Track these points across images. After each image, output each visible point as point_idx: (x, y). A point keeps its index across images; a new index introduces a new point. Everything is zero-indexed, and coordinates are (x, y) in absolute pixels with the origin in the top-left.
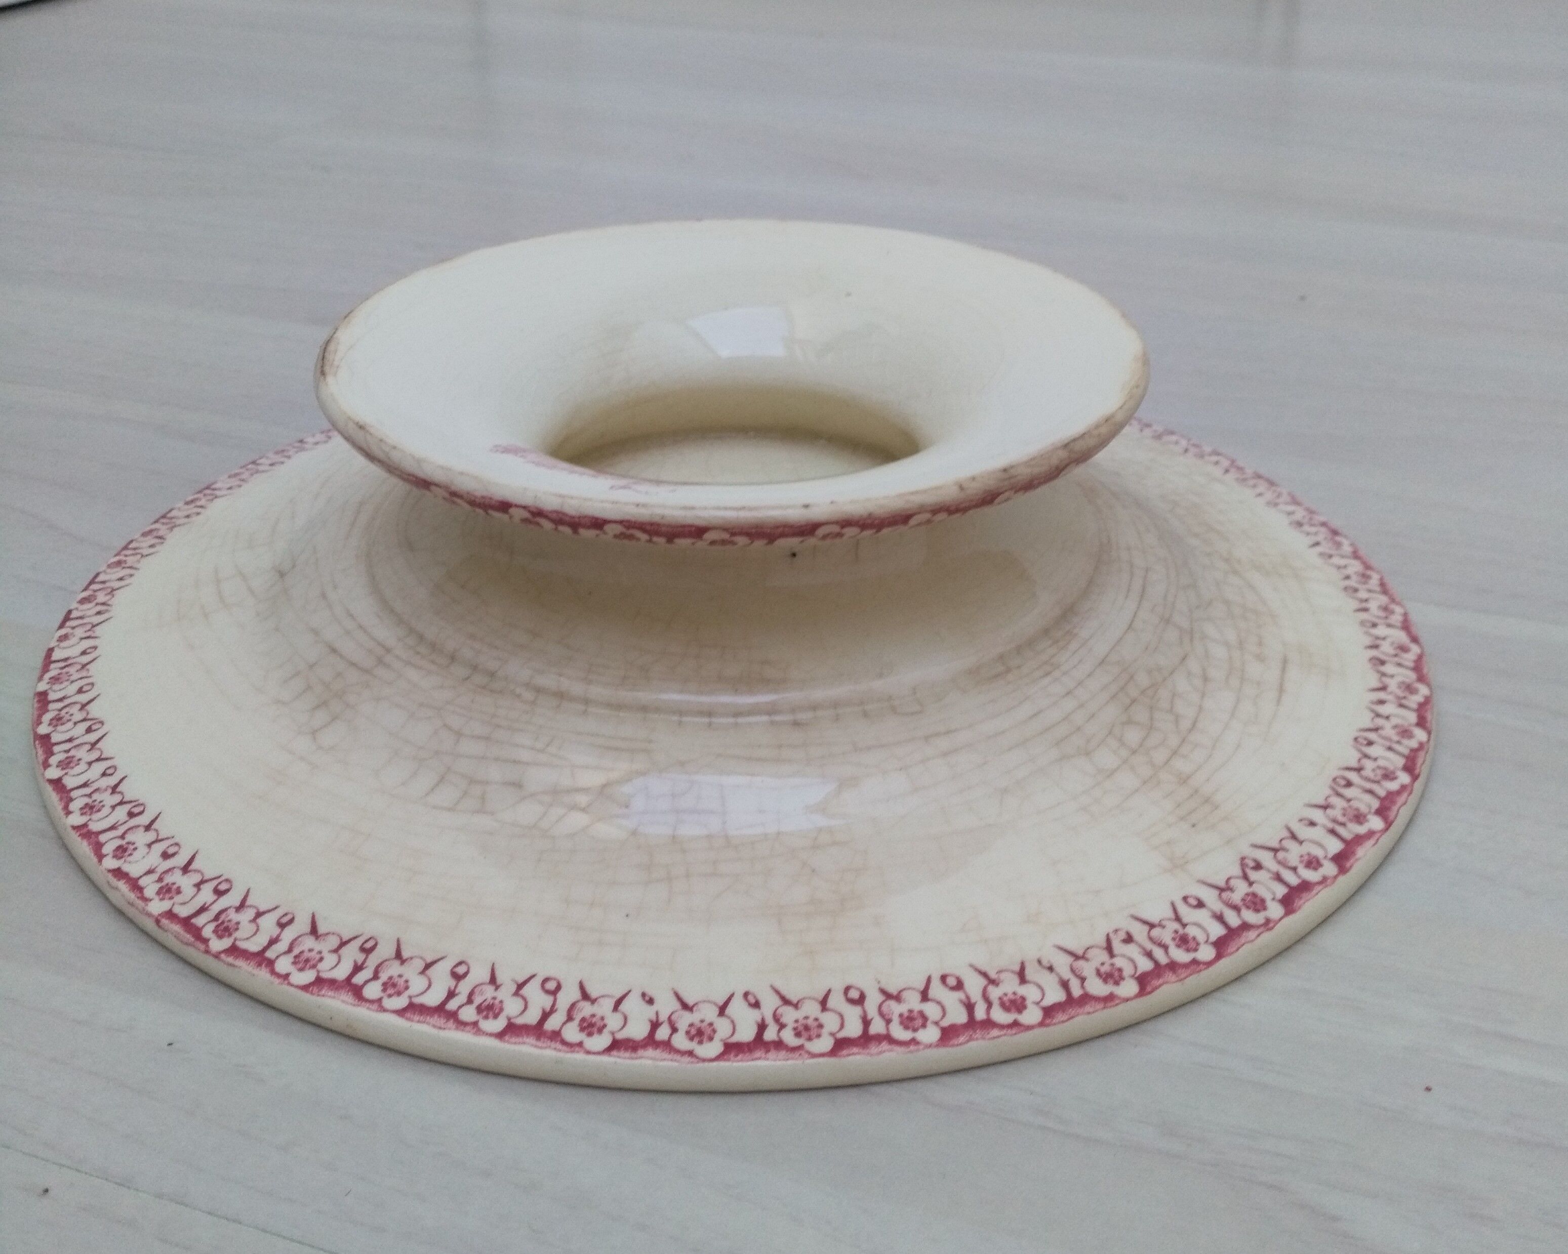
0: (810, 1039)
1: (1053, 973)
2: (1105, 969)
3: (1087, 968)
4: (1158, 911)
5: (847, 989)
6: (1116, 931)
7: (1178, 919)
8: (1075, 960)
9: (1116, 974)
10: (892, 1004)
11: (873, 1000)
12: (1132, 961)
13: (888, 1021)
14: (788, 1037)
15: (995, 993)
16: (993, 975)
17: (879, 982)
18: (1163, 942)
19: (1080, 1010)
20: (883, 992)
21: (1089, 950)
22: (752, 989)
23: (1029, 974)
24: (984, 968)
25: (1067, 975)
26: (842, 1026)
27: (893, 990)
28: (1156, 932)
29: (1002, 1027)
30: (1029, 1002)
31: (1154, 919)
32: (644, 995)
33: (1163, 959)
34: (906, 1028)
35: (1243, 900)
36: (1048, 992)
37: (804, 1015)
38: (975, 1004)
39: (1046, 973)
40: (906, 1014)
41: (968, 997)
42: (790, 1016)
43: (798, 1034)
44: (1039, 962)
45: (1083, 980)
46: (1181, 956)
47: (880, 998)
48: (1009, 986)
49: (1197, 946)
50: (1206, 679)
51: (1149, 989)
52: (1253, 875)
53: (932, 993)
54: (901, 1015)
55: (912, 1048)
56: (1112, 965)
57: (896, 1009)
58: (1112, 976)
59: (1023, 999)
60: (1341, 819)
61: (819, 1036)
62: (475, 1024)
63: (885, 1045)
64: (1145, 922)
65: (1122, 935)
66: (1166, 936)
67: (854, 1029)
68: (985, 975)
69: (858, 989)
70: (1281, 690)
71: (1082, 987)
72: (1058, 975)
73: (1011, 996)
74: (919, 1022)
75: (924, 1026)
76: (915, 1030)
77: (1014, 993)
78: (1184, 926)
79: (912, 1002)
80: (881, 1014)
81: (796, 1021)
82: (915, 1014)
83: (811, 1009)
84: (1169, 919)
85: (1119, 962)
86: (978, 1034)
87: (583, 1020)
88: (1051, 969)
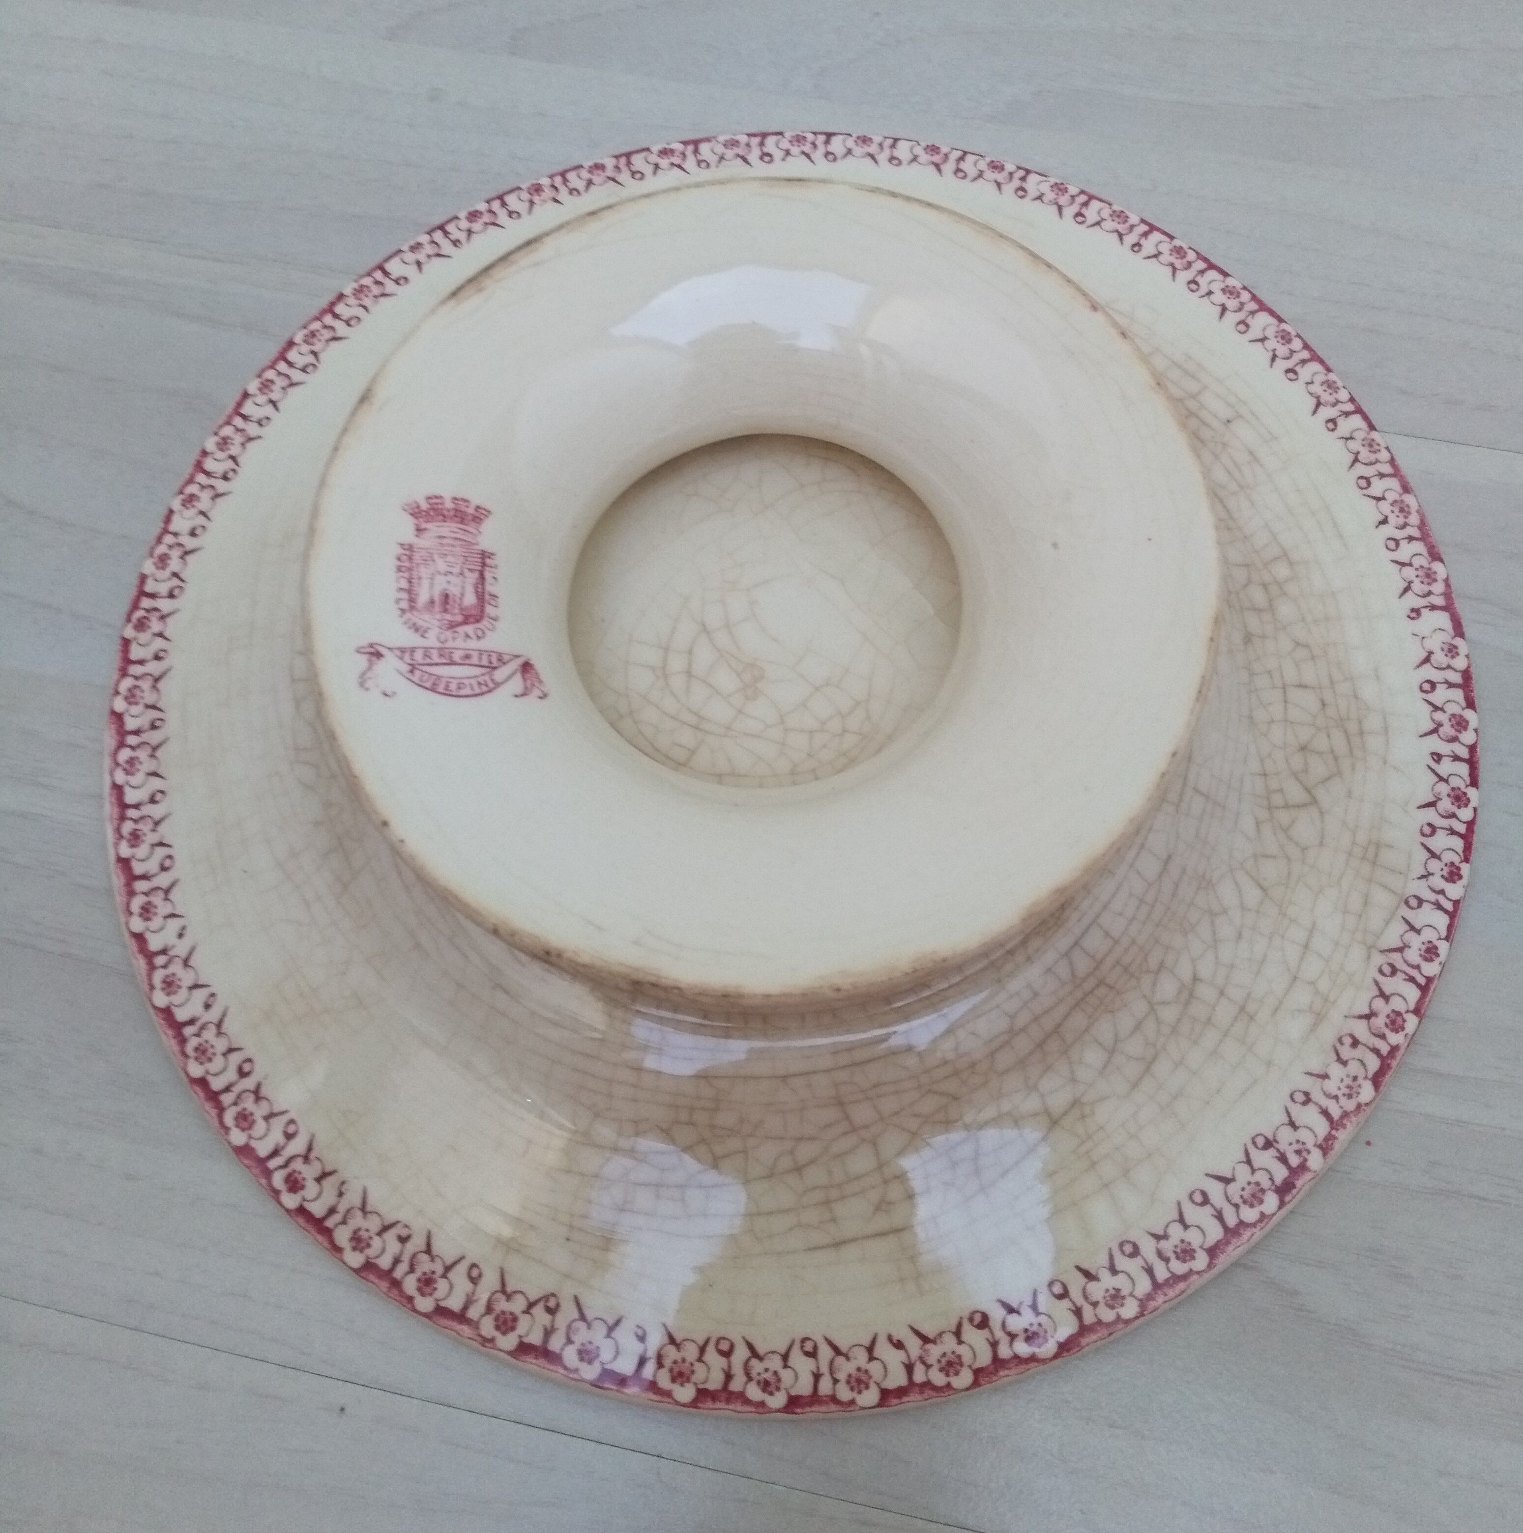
0: (196, 1059)
1: (337, 1198)
2: (364, 1234)
3: (357, 1220)
4: (446, 1249)
5: (249, 1060)
6: (406, 1226)
7: (448, 1269)
8: (359, 1208)
9: (363, 1245)
10: (252, 1097)
11: (249, 1083)
12: (383, 1250)
13: (235, 1104)
14: (193, 1043)
15: (298, 1165)
16: (313, 1155)
17: (266, 1079)
18: (416, 1267)
19: (314, 1233)
20: (258, 1086)
21: (376, 1215)
22: (219, 997)
23: (327, 1183)
24: (315, 1145)
25: (342, 1208)
26: (216, 1075)
27: (264, 1092)
28: (424, 1257)
29: (270, 1184)
30: (301, 1193)
31: (435, 1250)
32: (184, 928)
33: (398, 1274)
34: (236, 1119)
35: (503, 1312)
36: (317, 1203)
37: (214, 1043)
38: (281, 1155)
39: (335, 1192)
40: (247, 1113)
41: (283, 1148)
42: (209, 1035)
43: (196, 1049)
44: (343, 1183)
45: (344, 1222)
46: (410, 1285)
47: (252, 1087)
48: (308, 1172)
49: (429, 1294)
50: (798, 1169)
51: (363, 1274)
52: (539, 1311)
53: (273, 1121)
54: (245, 1109)
55: (222, 1131)
56: (371, 1238)
57: (248, 1103)
58: (359, 1242)
59: (303, 1187)
60: (667, 1362)
61: (201, 1063)
62: (121, 837)
63: (214, 1112)
64: (429, 1245)
65: (404, 1233)
66: (425, 1265)
67: (216, 1084)
68: (310, 1149)
69: (252, 1068)
70: (837, 1245)
71: (337, 1225)
72: (339, 1202)
73: (299, 1177)
74: (245, 1125)
75: (243, 1130)
76: (237, 1126)
77: (304, 1179)
78: (444, 1276)
79: (259, 1112)
80: (239, 1096)
81: (207, 1042)
82: (250, 1118)
83: (221, 1045)
84: (444, 1262)
85: (376, 1243)
86: (256, 1171)
87: (149, 903)
88: (341, 1194)
